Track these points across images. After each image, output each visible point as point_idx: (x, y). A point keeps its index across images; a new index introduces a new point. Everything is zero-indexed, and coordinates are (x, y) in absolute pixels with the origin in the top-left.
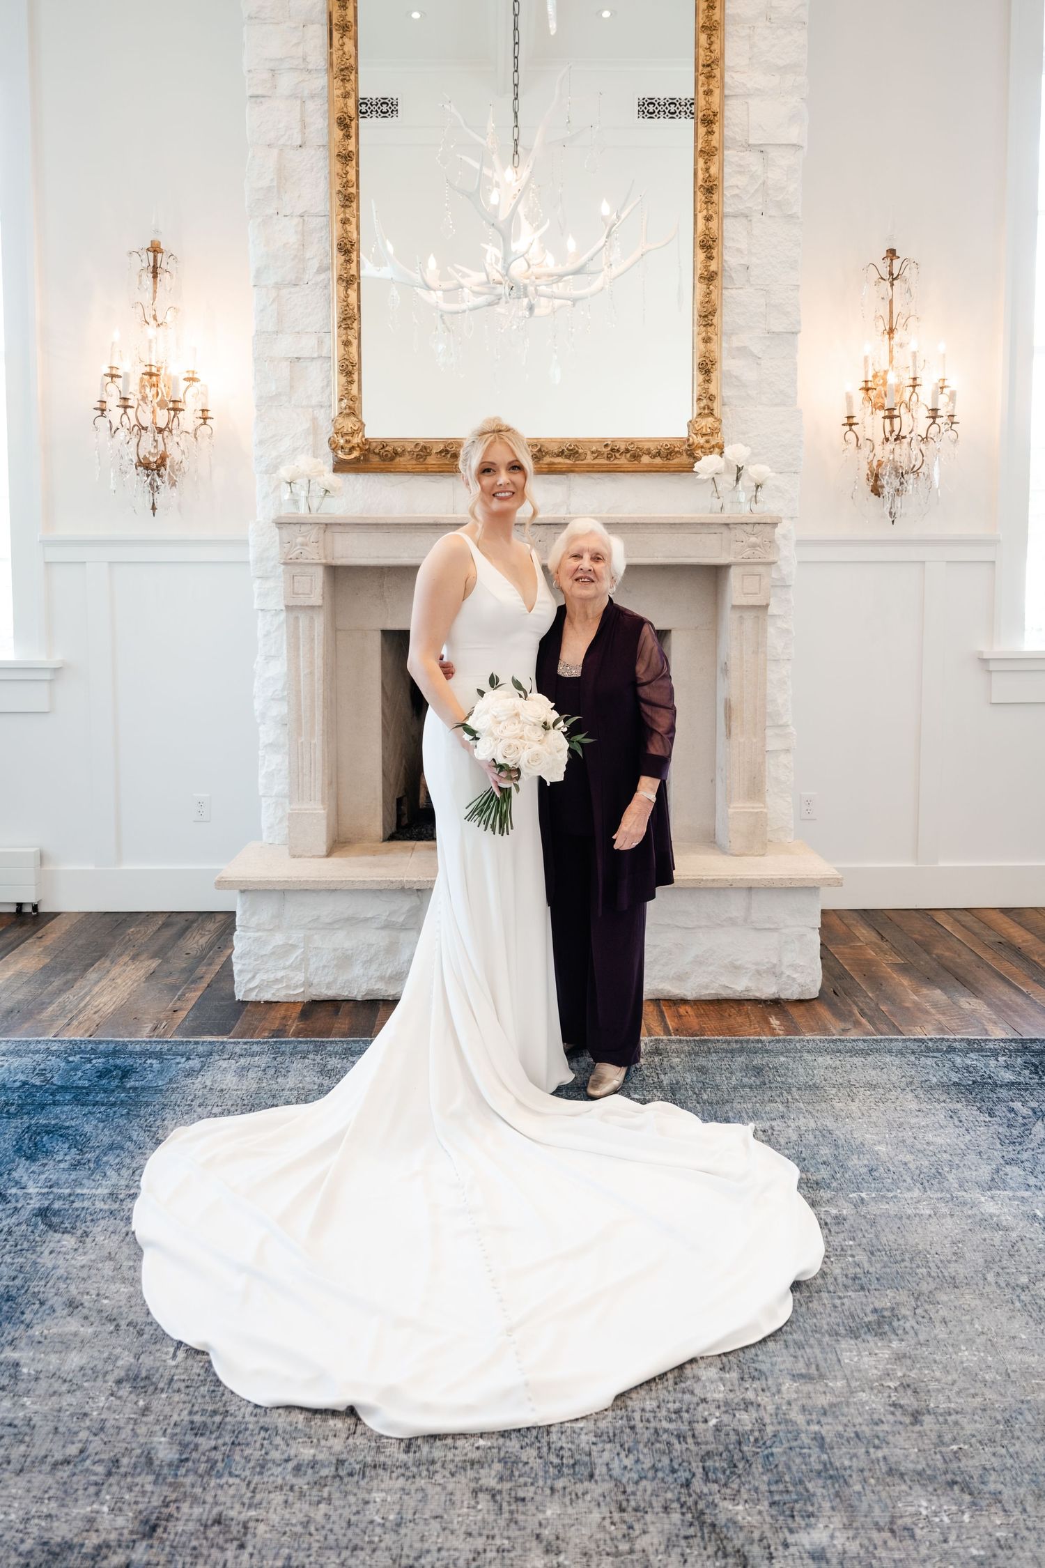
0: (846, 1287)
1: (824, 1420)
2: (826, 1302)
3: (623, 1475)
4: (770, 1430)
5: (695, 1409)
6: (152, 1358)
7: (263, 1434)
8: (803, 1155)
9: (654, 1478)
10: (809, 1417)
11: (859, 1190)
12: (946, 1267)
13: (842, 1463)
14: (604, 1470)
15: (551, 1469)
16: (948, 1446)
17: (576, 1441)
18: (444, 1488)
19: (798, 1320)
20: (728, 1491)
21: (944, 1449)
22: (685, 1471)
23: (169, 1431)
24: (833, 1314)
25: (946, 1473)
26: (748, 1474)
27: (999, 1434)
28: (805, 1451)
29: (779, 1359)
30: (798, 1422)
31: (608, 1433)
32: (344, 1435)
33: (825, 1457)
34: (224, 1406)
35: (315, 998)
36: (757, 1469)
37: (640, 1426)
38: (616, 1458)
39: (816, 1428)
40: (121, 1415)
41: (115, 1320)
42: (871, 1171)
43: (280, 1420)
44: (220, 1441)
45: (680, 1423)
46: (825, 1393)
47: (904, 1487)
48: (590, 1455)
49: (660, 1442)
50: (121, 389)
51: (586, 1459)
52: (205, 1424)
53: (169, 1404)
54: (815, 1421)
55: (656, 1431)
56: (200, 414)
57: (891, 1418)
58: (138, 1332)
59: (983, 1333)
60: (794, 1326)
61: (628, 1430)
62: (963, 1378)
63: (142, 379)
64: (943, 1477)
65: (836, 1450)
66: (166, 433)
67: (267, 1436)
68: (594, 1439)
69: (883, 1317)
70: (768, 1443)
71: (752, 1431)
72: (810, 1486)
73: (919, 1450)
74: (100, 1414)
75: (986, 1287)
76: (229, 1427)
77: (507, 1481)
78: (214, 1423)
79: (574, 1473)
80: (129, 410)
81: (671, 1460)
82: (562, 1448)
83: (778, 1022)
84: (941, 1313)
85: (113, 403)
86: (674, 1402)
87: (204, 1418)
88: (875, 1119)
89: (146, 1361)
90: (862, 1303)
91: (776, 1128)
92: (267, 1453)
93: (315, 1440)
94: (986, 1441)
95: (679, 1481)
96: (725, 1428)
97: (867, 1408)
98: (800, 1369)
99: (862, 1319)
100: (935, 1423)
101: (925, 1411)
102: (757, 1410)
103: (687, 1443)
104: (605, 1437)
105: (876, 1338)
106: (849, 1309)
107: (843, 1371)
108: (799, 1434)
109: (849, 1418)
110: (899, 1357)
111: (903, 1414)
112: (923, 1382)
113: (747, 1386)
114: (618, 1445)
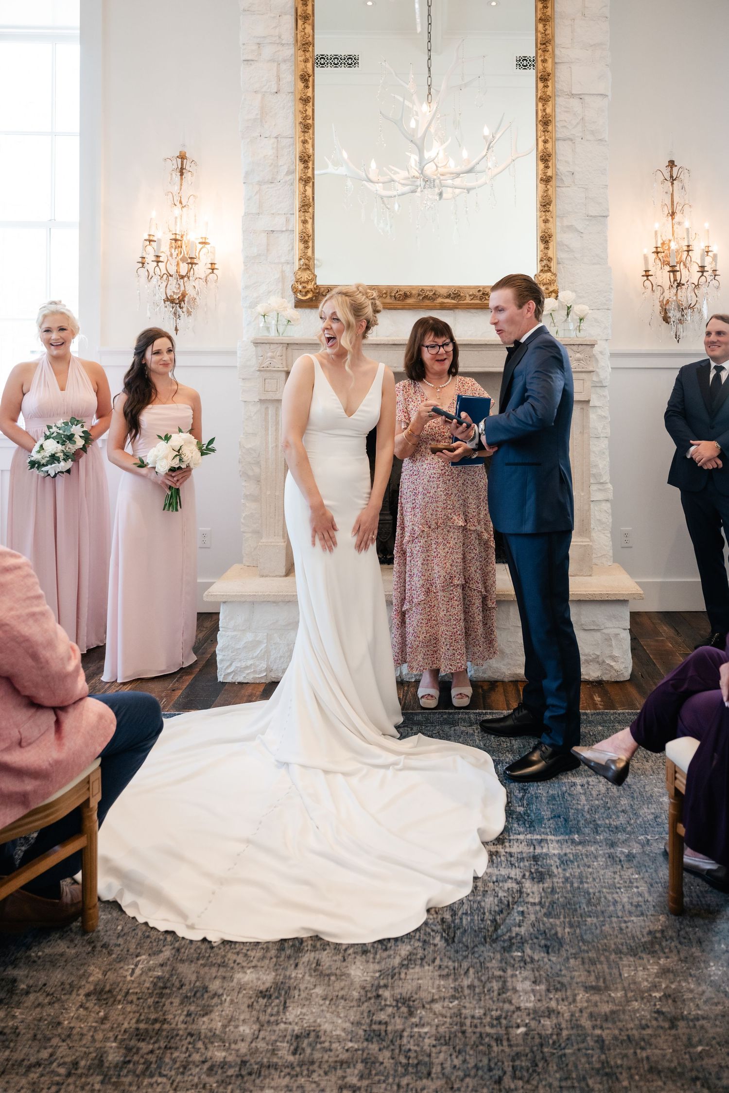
0: (630, 913)
1: (605, 1025)
2: (615, 925)
3: (452, 1073)
4: (565, 1033)
5: (511, 1016)
7: (189, 1039)
8: (609, 805)
9: (476, 1076)
10: (594, 1022)
11: (646, 833)
12: (704, 897)
13: (616, 1063)
14: (439, 1069)
15: (400, 1069)
16: (695, 1046)
17: (421, 1044)
18: (318, 1085)
19: (593, 941)
20: (529, 1087)
21: (691, 1050)
22: (499, 1069)
23: (119, 1037)
25: (691, 1070)
26: (545, 1073)
28: (590, 1052)
29: (576, 974)
30: (587, 1027)
31: (445, 1037)
32: (250, 1040)
33: (603, 1057)
34: (164, 1015)
35: (273, 680)
36: (553, 1067)
37: (469, 1030)
38: (449, 1059)
39: (598, 1032)
40: (86, 1024)
41: (93, 942)
42: (656, 817)
43: (203, 1027)
44: (157, 1046)
45: (499, 1028)
46: (608, 1002)
47: (660, 1083)
48: (429, 1056)
49: (482, 1044)
50: (156, 249)
51: (426, 1059)
52: (147, 1030)
53: (123, 1014)
54: (599, 1026)
55: (481, 1034)
57: (654, 1023)
58: (109, 953)
59: (727, 951)
60: (590, 946)
61: (460, 1035)
62: (710, 989)
63: (170, 244)
64: (690, 1074)
65: (612, 1051)
67: (192, 1041)
69: (656, 938)
70: (563, 1045)
71: (552, 1035)
72: (590, 1082)
73: (674, 1051)
74: (70, 1023)
76: (165, 1033)
77: (365, 1079)
78: (154, 1029)
79: (417, 1072)
81: (490, 1060)
82: (410, 1050)
83: (600, 699)
84: (698, 934)
86: (497, 1010)
87: (147, 1026)
89: (111, 977)
90: (641, 926)
91: (591, 783)
92: (190, 1056)
93: (227, 1044)
94: (723, 1043)
95: (493, 1079)
96: (532, 1033)
97: (638, 1015)
98: (591, 982)
99: (640, 940)
100: (687, 1028)
101: (680, 1017)
102: (557, 1017)
103: (502, 1045)
104: (442, 1040)
105: (649, 956)
106: (631, 932)
107: (623, 984)
108: (586, 1037)
109: (624, 1023)
110: (665, 972)
111: (664, 1020)
112: (680, 992)
113: (552, 996)
114: (451, 1047)
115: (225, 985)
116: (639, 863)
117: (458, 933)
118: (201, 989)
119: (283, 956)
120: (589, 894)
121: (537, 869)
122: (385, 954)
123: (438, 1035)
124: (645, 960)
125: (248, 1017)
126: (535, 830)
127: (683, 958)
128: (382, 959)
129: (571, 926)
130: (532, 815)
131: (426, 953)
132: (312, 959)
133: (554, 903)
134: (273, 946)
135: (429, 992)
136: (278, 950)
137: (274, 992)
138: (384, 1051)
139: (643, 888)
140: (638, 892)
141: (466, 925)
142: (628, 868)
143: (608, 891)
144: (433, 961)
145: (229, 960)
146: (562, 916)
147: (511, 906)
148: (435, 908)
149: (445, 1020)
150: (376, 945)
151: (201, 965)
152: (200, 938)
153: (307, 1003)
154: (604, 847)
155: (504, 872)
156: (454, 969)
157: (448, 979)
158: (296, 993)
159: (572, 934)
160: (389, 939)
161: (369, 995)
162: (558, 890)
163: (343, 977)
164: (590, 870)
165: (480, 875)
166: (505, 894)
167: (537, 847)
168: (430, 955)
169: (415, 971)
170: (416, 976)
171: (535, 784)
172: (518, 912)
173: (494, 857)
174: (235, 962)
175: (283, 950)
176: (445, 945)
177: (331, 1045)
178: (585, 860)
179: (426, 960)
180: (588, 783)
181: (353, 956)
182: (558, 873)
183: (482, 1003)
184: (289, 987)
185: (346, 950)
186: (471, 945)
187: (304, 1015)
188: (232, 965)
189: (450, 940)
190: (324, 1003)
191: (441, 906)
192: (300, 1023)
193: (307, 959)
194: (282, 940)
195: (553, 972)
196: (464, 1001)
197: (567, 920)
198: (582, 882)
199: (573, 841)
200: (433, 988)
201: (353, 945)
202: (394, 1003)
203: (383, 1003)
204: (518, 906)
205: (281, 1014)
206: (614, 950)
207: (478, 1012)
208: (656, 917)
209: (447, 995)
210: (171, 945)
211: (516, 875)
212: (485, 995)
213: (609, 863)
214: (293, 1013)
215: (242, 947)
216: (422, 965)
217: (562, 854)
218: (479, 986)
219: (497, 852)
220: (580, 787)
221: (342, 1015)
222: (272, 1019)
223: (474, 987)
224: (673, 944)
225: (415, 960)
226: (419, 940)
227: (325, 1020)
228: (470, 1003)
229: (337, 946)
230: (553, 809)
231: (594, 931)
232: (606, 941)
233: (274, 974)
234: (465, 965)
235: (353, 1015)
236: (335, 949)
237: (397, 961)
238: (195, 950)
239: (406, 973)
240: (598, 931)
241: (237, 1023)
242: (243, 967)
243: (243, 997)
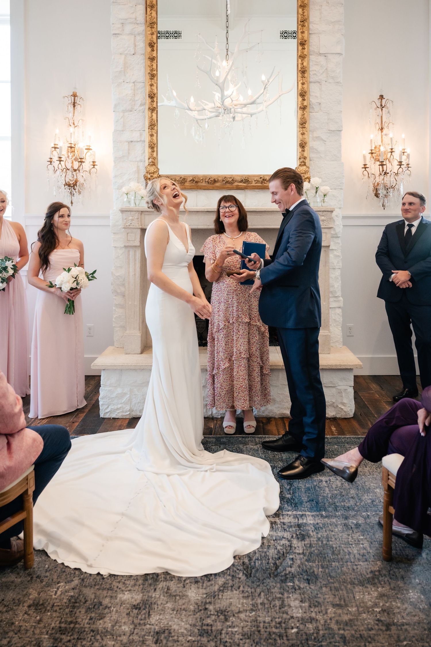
0: (359, 559)
1: (346, 628)
2: (350, 567)
4: (321, 632)
5: (288, 622)
6: (46, 594)
7: (92, 634)
8: (343, 494)
10: (339, 626)
11: (367, 511)
12: (404, 550)
16: (402, 642)
17: (233, 638)
19: (337, 577)
23: (50, 632)
24: (353, 574)
27: (425, 636)
28: (337, 644)
29: (327, 596)
30: (335, 629)
31: (248, 634)
32: (128, 635)
34: (76, 619)
35: (134, 416)
37: (262, 630)
39: (342, 632)
40: (29, 624)
41: (31, 575)
42: (373, 501)
43: (100, 626)
44: (72, 637)
45: (281, 629)
46: (347, 614)
48: (239, 645)
49: (271, 639)
50: (59, 153)
52: (66, 628)
53: (51, 618)
54: (342, 628)
55: (270, 633)
56: (92, 163)
57: (376, 627)
58: (41, 581)
59: (420, 584)
60: (335, 580)
61: (257, 633)
62: (410, 607)
63: (68, 149)
65: (351, 644)
66: (77, 171)
67: (93, 635)
68: (241, 637)
69: (375, 575)
70: (320, 640)
71: (313, 633)
73: (389, 644)
74: (19, 623)
75: (422, 561)
76: (77, 630)
78: (70, 627)
80: (61, 162)
82: (226, 642)
83: (335, 429)
84: (401, 573)
85: (55, 159)
86: (279, 618)
87: (66, 625)
88: (375, 476)
89: (43, 596)
90: (366, 568)
91: (332, 480)
92: (92, 644)
93: (115, 637)
94: (419, 640)
96: (301, 632)
97: (366, 622)
98: (336, 602)
99: (366, 576)
100: (396, 630)
101: (392, 623)
102: (316, 623)
103: (283, 639)
104: (246, 636)
105: (371, 586)
106: (360, 571)
107: (356, 603)
108: (334, 635)
109: (358, 627)
110: (381, 596)
111: (382, 625)
112: (392, 608)
113: (312, 610)
114: (252, 640)
115: (112, 601)
116: (363, 529)
117: (253, 571)
118: (98, 604)
119: (147, 584)
120: (333, 548)
121: (300, 533)
122: (209, 584)
123: (244, 633)
124: (369, 589)
125: (127, 621)
126: (298, 509)
127: (392, 588)
128: (207, 586)
129: (323, 567)
130: (296, 499)
131: (234, 583)
132: (164, 586)
133: (312, 553)
134: (140, 578)
135: (237, 607)
136: (143, 580)
137: (142, 606)
138: (211, 642)
139: (366, 545)
140: (363, 547)
141: (258, 566)
142: (356, 532)
143: (344, 546)
144: (239, 588)
145: (114, 586)
146: (317, 561)
147: (285, 555)
148: (239, 556)
149: (247, 623)
150: (203, 578)
151: (97, 589)
152: (96, 573)
153: (162, 612)
154: (341, 519)
155: (280, 534)
156: (252, 593)
157: (248, 599)
158: (156, 606)
159: (324, 572)
160: (211, 574)
161: (200, 608)
162: (314, 545)
163: (184, 597)
164: (333, 533)
165: (265, 536)
166: (281, 548)
167: (299, 519)
168: (237, 585)
169: (228, 594)
170: (228, 597)
171: (297, 481)
172: (290, 559)
173: (274, 525)
174: (117, 587)
175: (147, 580)
176: (245, 578)
177: (178, 638)
178: (330, 527)
179: (234, 587)
180: (330, 480)
181: (189, 584)
182: (314, 535)
183: (270, 613)
184: (151, 603)
185: (185, 581)
186: (261, 579)
187: (161, 619)
188: (116, 589)
189: (248, 575)
190: (173, 613)
191: (242, 554)
192: (159, 625)
193: (161, 586)
194: (146, 574)
195: (313, 595)
196: (258, 612)
197: (320, 563)
198: (328, 541)
199: (322, 516)
200: (239, 604)
201: (189, 578)
202: (216, 613)
203: (209, 613)
204: (289, 555)
205: (147, 619)
206: (349, 582)
207: (268, 619)
208: (375, 563)
209: (248, 609)
210: (78, 577)
211: (287, 536)
212: (271, 609)
213: (345, 529)
214: (154, 619)
215: (121, 578)
216: (232, 591)
217: (315, 523)
218: (267, 604)
219: (275, 522)
220: (325, 483)
221: (184, 620)
222: (142, 622)
223: (265, 604)
224: (386, 579)
225: (228, 587)
226: (229, 575)
227: (174, 623)
228: (262, 613)
229: (180, 578)
230: (309, 496)
231: (337, 570)
232: (344, 577)
233: (142, 595)
234: (258, 590)
235: (191, 620)
236: (178, 580)
237: (216, 588)
238: (93, 580)
239: (222, 595)
240: (339, 571)
241: (120, 624)
242: (122, 591)
243: (123, 609)
